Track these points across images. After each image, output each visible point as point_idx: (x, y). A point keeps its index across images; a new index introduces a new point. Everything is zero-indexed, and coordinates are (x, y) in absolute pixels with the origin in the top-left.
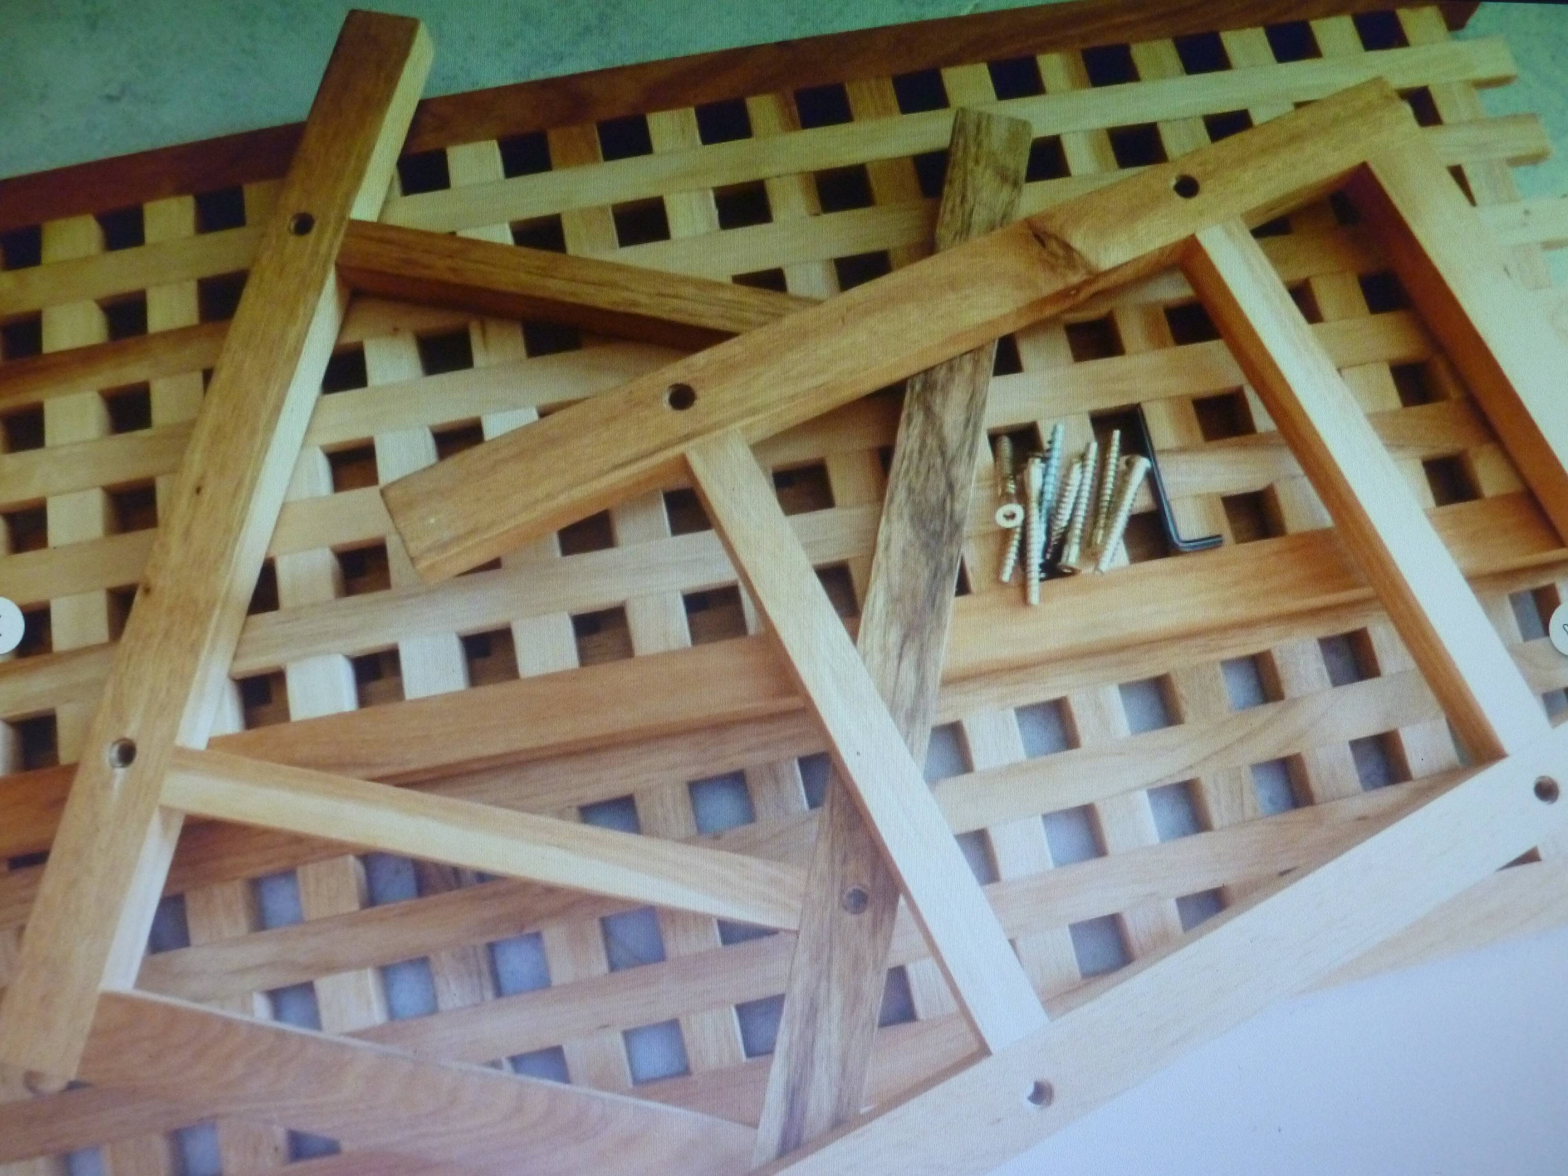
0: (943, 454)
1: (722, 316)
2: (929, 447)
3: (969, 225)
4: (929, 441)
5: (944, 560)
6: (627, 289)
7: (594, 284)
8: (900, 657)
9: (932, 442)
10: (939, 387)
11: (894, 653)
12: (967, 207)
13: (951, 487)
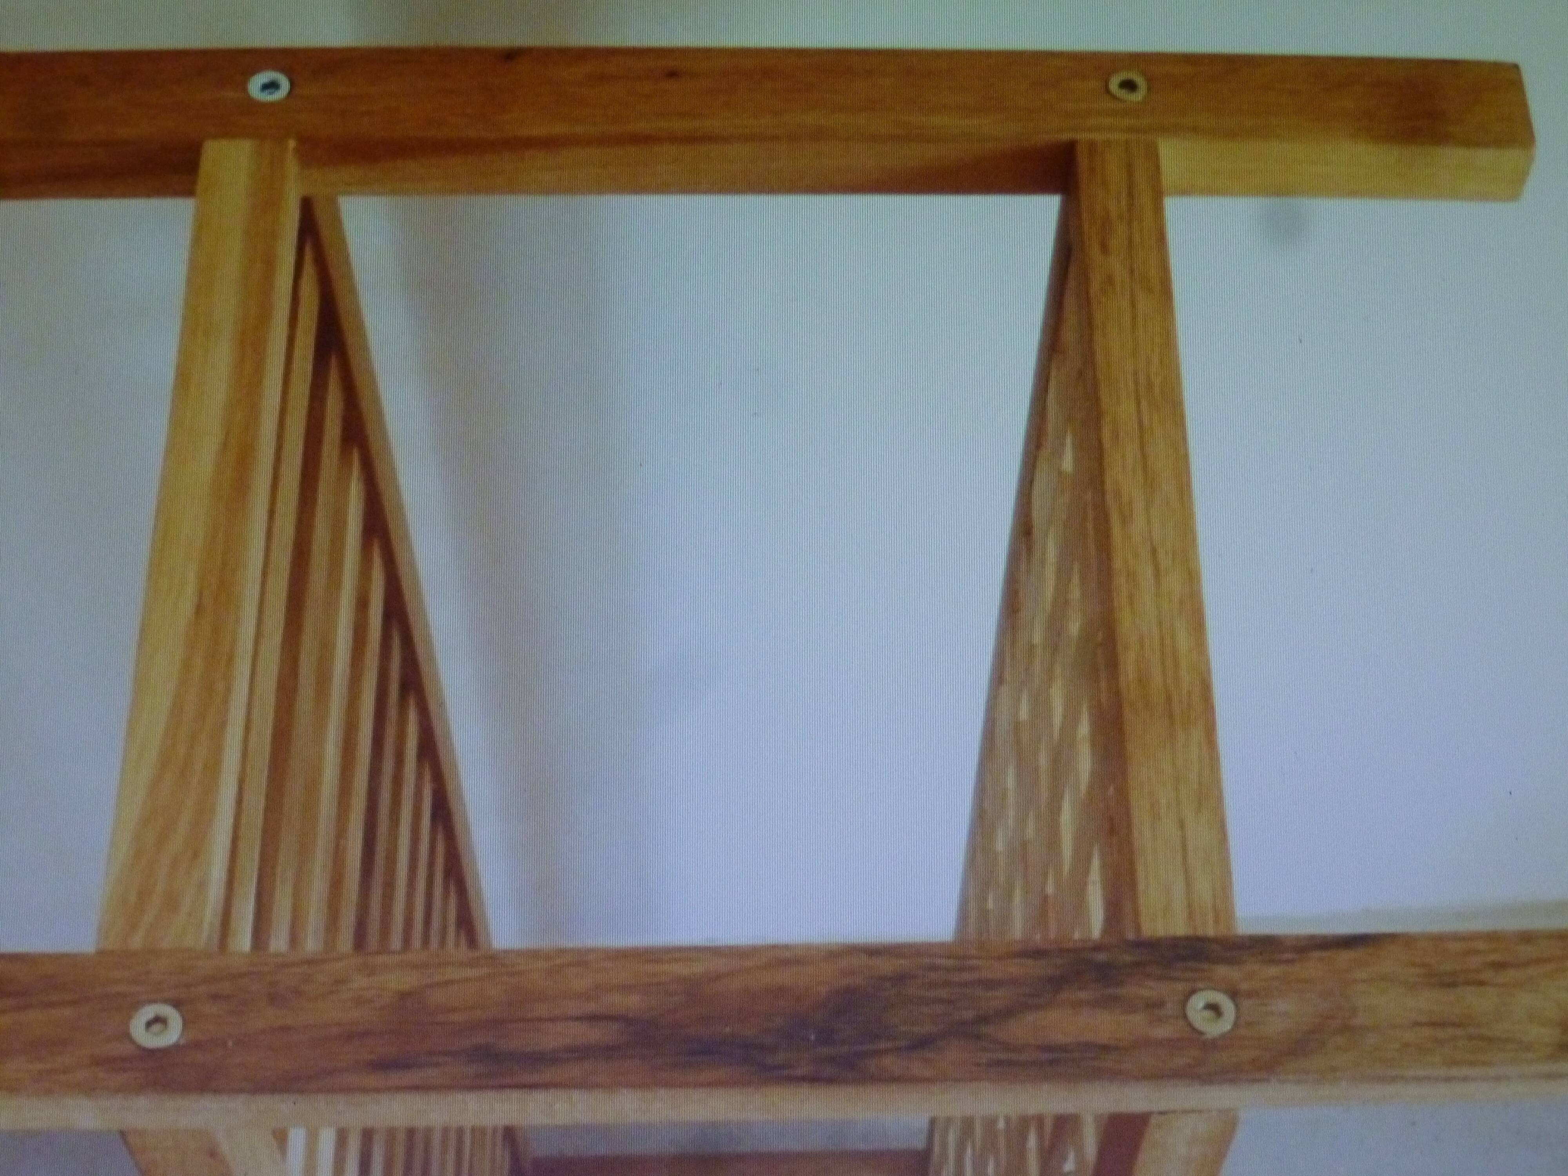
0: (984, 1019)
1: (1141, 640)
2: (990, 994)
3: (1453, 985)
4: (999, 993)
5: (781, 1057)
6: (1148, 504)
7: (1144, 456)
8: (593, 1018)
9: (998, 998)
10: (1111, 991)
11: (591, 1007)
12: (1487, 975)
13: (922, 1043)
